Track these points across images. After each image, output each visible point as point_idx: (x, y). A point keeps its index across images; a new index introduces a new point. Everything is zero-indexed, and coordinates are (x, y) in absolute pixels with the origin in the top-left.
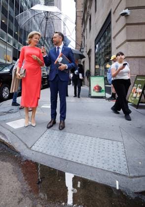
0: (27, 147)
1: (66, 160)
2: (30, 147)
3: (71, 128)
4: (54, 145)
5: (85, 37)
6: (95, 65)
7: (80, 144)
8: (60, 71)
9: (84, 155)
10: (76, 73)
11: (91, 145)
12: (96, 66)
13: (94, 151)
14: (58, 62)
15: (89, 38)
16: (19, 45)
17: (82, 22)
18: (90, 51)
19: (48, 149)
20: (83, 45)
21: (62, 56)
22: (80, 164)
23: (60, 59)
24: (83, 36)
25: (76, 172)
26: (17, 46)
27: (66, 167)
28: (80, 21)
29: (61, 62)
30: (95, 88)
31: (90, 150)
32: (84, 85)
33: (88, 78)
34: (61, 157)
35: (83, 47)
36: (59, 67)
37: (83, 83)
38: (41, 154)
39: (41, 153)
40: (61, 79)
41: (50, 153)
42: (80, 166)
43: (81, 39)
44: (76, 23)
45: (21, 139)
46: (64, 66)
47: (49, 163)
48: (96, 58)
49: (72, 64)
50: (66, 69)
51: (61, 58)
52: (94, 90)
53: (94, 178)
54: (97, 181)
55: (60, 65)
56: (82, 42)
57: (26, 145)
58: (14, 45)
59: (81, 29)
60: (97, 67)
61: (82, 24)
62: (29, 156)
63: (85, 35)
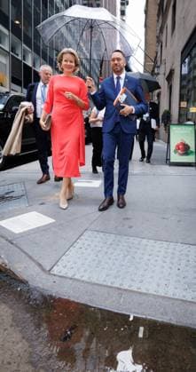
0: (44, 270)
1: (120, 289)
2: (48, 269)
3: (131, 227)
4: (96, 262)
5: (164, 44)
6: (180, 101)
7: (146, 257)
8: (122, 117)
9: (152, 277)
10: (145, 119)
11: (165, 257)
12: (182, 103)
13: (171, 268)
14: (118, 102)
15: (171, 46)
16: (25, 51)
17: (159, 10)
18: (172, 72)
19: (85, 271)
20: (159, 59)
21: (125, 92)
22: (145, 294)
23: (121, 97)
24: (159, 41)
25: (136, 311)
26: (19, 51)
27: (119, 302)
28: (154, 10)
29: (124, 103)
30: (178, 148)
31: (163, 267)
32: (159, 139)
33: (165, 125)
34: (109, 284)
35: (159, 63)
36: (121, 111)
37: (156, 135)
38: (71, 282)
39: (71, 279)
40: (125, 131)
41: (89, 278)
42: (144, 297)
43: (155, 47)
44: (146, 12)
45: (30, 254)
46: (129, 109)
47: (86, 298)
48: (182, 87)
49: (142, 105)
50: (131, 114)
51: (124, 96)
52: (175, 152)
53: (168, 318)
54: (174, 322)
55: (123, 107)
56: (157, 53)
57: (40, 265)
58: (13, 49)
59: (156, 27)
60: (184, 104)
61: (158, 16)
62: (46, 288)
63: (164, 39)
